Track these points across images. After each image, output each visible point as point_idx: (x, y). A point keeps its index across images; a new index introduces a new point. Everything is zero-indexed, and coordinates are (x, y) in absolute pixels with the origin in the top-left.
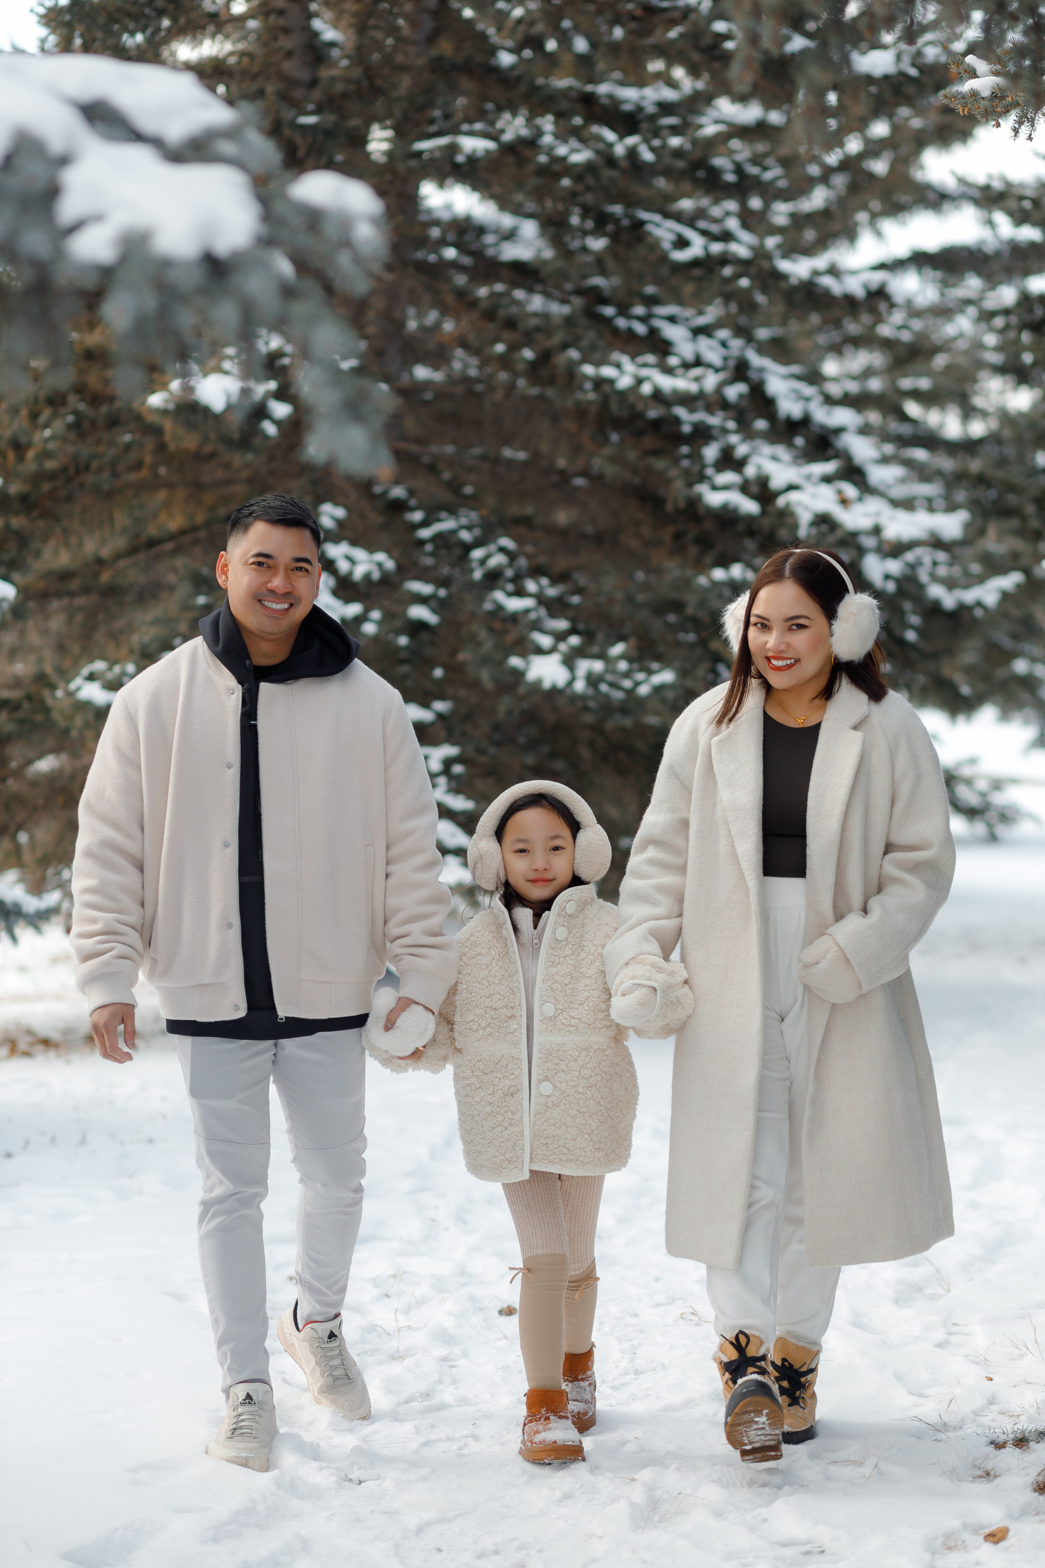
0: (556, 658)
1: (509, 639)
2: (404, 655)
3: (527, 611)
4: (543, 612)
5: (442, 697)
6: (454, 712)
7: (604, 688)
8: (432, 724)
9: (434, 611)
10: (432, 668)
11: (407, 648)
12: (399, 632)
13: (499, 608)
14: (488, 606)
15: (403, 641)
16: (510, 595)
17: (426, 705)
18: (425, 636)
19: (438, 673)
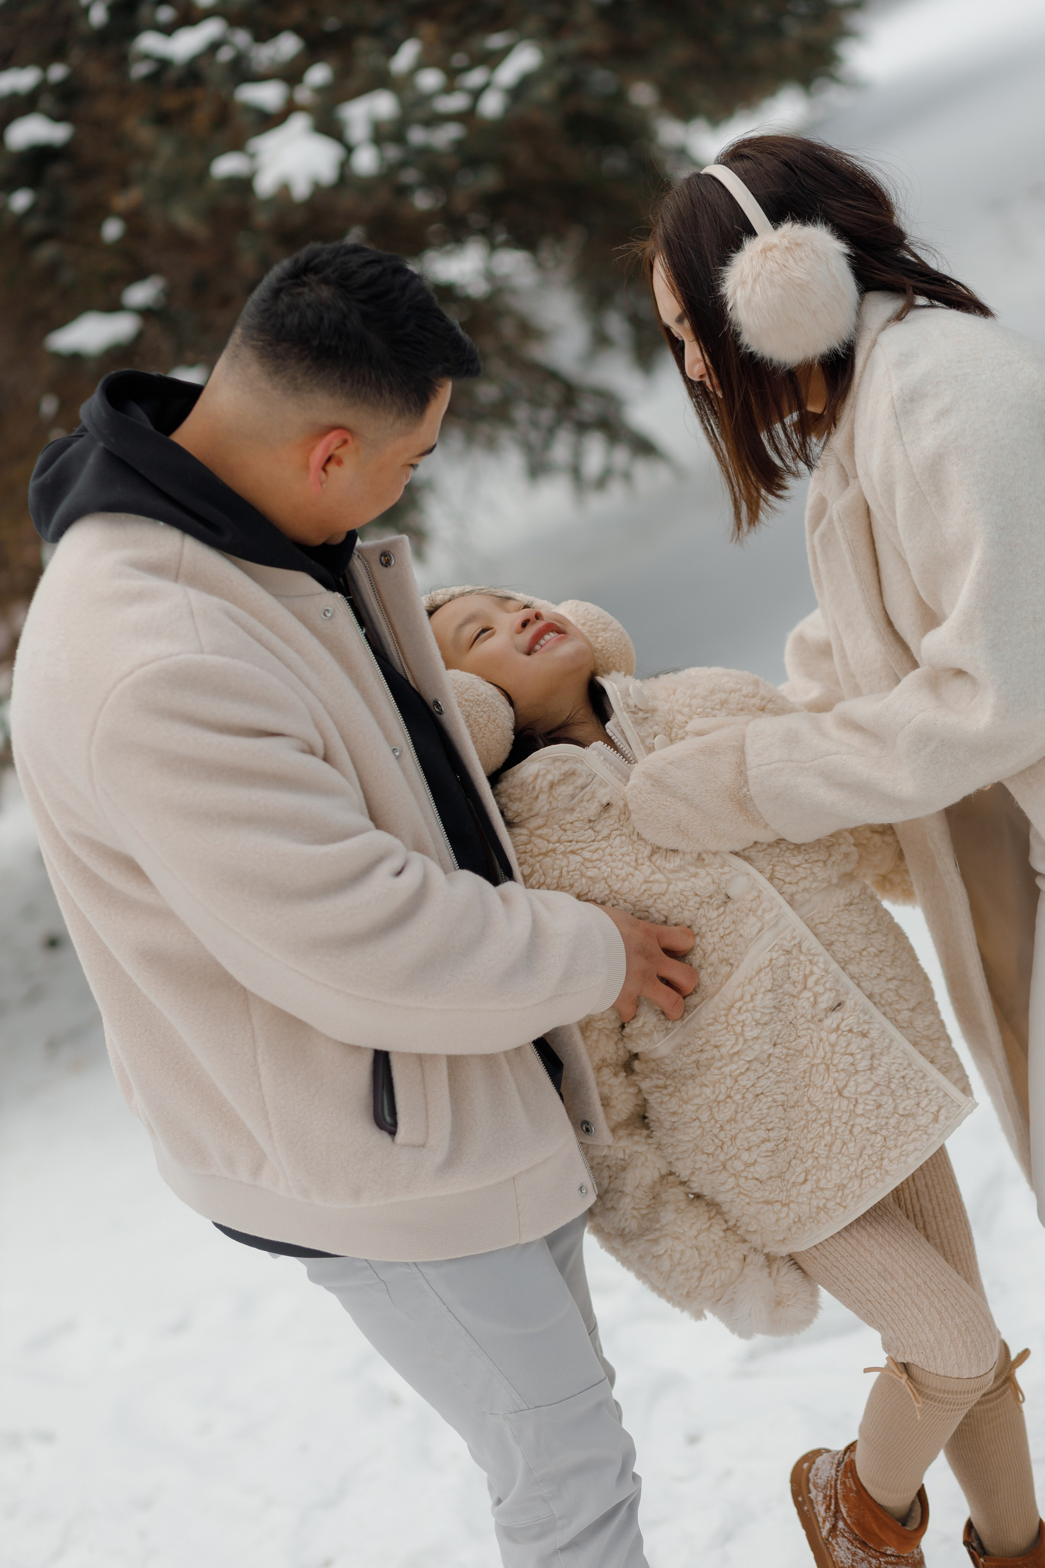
0: (299, 124)
1: (203, 116)
2: (34, 226)
3: (214, 47)
4: (242, 38)
5: (139, 275)
6: (169, 293)
7: (417, 136)
8: (139, 337)
9: (56, 118)
10: (98, 227)
11: (31, 211)
12: (11, 185)
13: (163, 64)
14: (140, 70)
15: (21, 200)
16: (168, 30)
17: (114, 306)
18: (58, 170)
19: (112, 230)
